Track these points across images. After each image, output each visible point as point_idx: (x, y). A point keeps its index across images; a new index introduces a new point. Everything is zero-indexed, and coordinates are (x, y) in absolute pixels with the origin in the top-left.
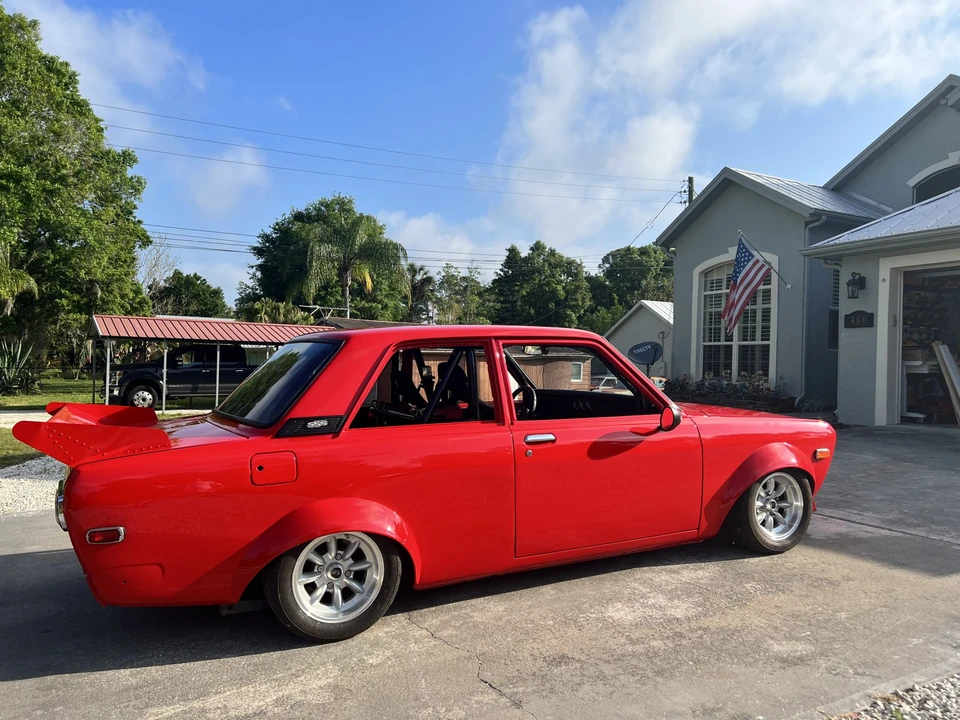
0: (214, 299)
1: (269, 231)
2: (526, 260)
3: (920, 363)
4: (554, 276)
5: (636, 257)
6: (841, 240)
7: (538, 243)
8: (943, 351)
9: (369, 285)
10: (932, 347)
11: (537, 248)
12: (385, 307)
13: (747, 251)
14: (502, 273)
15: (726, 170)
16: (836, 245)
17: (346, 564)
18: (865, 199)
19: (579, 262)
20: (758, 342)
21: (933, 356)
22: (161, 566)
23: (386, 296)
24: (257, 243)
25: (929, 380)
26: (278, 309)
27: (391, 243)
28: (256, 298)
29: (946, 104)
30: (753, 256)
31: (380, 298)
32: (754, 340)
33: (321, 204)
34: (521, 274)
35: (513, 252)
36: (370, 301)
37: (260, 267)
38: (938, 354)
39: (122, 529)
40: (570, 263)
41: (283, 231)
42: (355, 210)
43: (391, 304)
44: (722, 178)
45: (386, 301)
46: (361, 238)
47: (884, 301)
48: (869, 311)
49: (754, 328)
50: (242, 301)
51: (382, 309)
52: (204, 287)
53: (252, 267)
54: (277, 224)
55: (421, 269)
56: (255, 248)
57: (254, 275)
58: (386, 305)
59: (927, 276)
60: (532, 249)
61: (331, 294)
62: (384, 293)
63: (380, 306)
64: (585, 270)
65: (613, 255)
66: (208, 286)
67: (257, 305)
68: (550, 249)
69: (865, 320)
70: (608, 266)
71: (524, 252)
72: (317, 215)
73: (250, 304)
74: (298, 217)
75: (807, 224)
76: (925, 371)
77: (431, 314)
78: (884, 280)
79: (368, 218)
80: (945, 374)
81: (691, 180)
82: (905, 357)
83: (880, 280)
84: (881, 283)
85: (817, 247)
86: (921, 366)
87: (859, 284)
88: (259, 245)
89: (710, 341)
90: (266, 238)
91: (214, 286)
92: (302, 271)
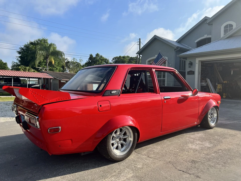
0: (4, 66)
1: (23, 47)
2: (94, 58)
3: (204, 83)
4: (102, 62)
5: (122, 58)
6: (187, 53)
7: (97, 54)
8: (208, 80)
9: (53, 63)
10: (206, 80)
11: (97, 55)
12: (57, 69)
13: (161, 55)
14: (88, 61)
15: (155, 36)
16: (186, 54)
17: (122, 136)
18: (185, 45)
19: (108, 59)
20: (162, 79)
21: (206, 82)
22: (72, 140)
23: (57, 66)
24: (19, 50)
25: (205, 87)
26: (26, 68)
27: (60, 51)
28: (19, 65)
29: (206, 23)
30: (162, 57)
31: (55, 66)
32: (161, 78)
33: (39, 40)
34: (93, 62)
35: (91, 56)
36: (52, 67)
37: (20, 57)
38: (207, 81)
39: (60, 127)
40: (106, 59)
41: (27, 47)
42: (48, 42)
43: (58, 68)
44: (154, 37)
45: (57, 67)
46: (52, 49)
47: (197, 68)
48: (193, 71)
49: (161, 75)
50: (13, 66)
51: (56, 69)
52: (1, 62)
53: (17, 57)
54: (25, 45)
55: (66, 59)
56: (18, 52)
57: (18, 59)
58: (57, 68)
59: (204, 63)
60: (96, 55)
61: (41, 65)
62: (56, 65)
63: (55, 69)
64: (109, 61)
65: (115, 58)
66: (3, 62)
67: (20, 67)
68: (101, 56)
69: (192, 73)
70: (114, 61)
71: (94, 56)
72: (37, 43)
73: (17, 67)
74: (31, 43)
75: (175, 50)
76: (205, 85)
77: (67, 72)
78: (197, 63)
79: (54, 44)
80: (209, 86)
81: (140, 39)
82: (201, 82)
83: (196, 63)
84: (196, 64)
85: (181, 55)
86: (204, 84)
87: (191, 64)
88: (19, 51)
89: (150, 78)
90: (22, 49)
91: (4, 62)
92: (34, 58)
